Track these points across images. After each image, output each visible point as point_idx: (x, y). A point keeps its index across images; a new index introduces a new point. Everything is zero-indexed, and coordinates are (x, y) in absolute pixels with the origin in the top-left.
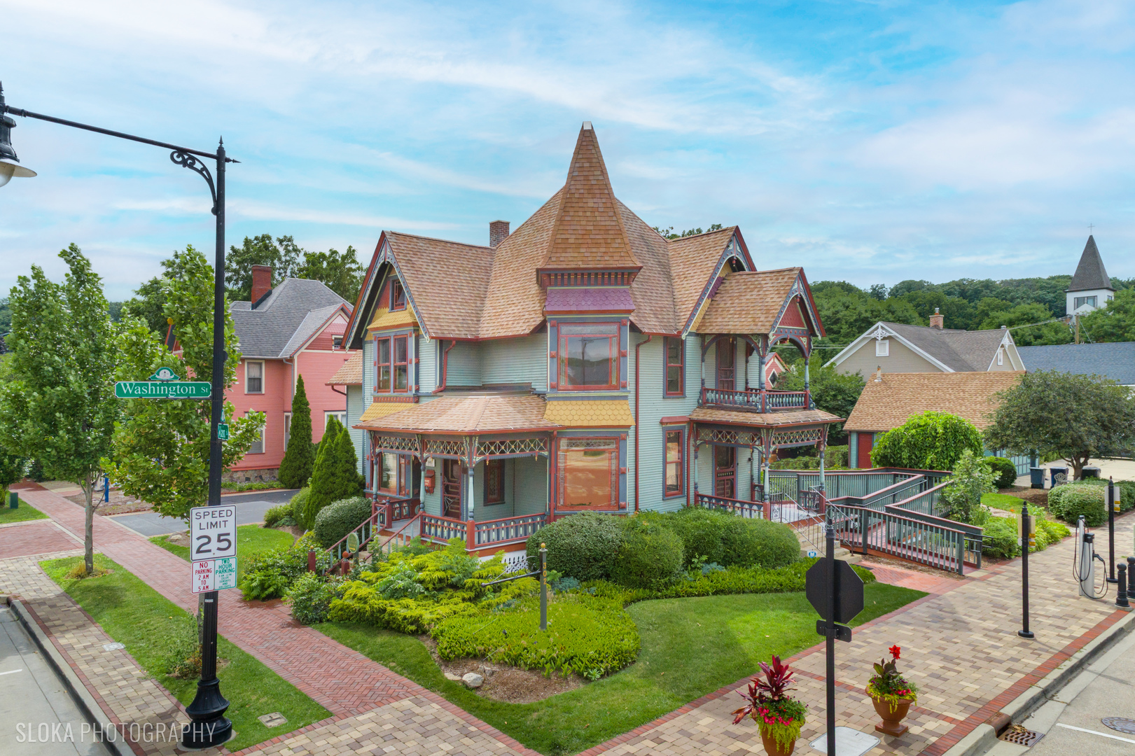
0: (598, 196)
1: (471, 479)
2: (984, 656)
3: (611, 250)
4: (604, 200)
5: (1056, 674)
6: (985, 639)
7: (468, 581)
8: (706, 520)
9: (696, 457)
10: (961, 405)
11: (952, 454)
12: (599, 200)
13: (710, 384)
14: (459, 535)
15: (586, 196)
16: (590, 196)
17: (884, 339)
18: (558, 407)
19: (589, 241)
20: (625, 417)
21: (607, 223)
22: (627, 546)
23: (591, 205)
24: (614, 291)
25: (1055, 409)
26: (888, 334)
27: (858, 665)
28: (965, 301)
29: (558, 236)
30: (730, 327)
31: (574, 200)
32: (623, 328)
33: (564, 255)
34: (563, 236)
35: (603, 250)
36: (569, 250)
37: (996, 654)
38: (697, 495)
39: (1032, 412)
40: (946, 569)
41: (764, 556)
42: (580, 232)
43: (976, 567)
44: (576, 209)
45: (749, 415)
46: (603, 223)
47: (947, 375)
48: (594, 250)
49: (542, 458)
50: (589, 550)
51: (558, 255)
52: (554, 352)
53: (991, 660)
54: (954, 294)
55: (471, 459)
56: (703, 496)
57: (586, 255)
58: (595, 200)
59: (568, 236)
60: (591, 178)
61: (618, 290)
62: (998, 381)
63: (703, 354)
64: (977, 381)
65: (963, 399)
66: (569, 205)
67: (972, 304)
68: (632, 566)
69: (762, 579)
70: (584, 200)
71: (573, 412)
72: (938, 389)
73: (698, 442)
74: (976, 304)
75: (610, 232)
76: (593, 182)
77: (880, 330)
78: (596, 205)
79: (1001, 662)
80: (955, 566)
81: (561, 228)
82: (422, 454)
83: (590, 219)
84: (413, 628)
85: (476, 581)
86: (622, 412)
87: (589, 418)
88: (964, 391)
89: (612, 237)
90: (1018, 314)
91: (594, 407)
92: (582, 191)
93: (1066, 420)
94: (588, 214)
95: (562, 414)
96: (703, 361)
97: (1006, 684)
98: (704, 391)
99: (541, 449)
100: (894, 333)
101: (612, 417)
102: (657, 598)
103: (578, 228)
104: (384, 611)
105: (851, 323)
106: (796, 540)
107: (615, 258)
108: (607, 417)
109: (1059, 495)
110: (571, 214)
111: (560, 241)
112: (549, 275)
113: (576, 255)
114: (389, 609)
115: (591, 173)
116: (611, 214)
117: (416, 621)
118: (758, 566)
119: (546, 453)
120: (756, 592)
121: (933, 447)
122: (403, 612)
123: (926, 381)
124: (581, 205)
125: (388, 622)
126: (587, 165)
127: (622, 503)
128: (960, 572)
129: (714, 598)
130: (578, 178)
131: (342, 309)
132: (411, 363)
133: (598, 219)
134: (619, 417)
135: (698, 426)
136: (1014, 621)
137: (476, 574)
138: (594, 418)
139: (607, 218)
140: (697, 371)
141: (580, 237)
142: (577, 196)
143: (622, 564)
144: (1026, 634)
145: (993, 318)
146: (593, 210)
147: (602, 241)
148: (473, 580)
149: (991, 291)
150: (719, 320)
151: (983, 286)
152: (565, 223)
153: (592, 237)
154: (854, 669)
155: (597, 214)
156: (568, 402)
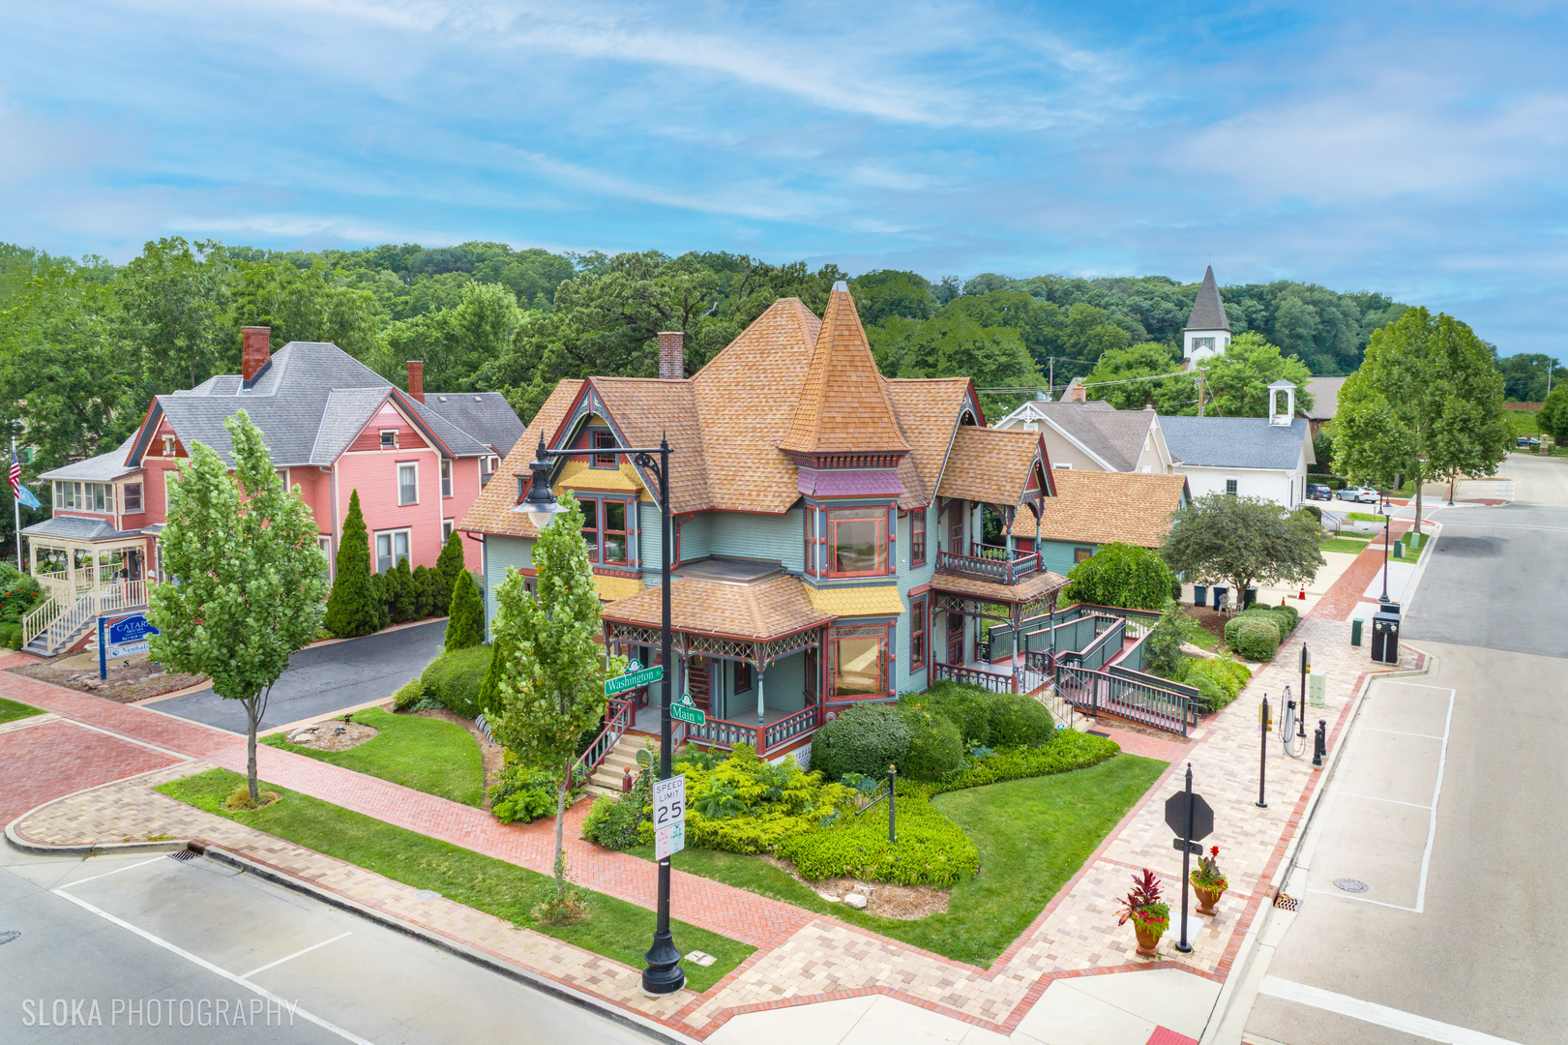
0: (860, 369)
1: (761, 684)
2: (1239, 830)
3: (879, 430)
4: (867, 374)
5: (1293, 843)
6: (1233, 812)
7: (785, 794)
8: (971, 701)
9: (934, 625)
10: (1125, 511)
11: (1145, 592)
12: (862, 374)
13: (945, 548)
14: (743, 740)
15: (848, 368)
16: (852, 369)
17: (1033, 421)
18: (828, 596)
19: (857, 420)
20: (895, 604)
21: (873, 400)
22: (919, 742)
23: (854, 379)
24: (882, 473)
25: (1227, 537)
26: (1037, 417)
27: (1153, 850)
28: (1055, 306)
29: (825, 414)
30: (973, 493)
31: (837, 373)
32: (891, 511)
33: (832, 435)
34: (830, 415)
35: (871, 430)
36: (837, 430)
37: (1247, 827)
38: (935, 664)
39: (1207, 537)
40: (1172, 731)
41: (1027, 736)
42: (847, 410)
43: (1194, 725)
44: (840, 384)
45: (996, 586)
46: (868, 400)
47: (1108, 475)
48: (862, 430)
49: (814, 650)
50: (885, 750)
51: (826, 436)
52: (823, 539)
53: (1246, 834)
54: (1041, 296)
55: (761, 662)
56: (942, 666)
57: (855, 435)
58: (859, 374)
59: (834, 415)
60: (852, 348)
61: (887, 473)
62: (1159, 486)
63: (939, 517)
64: (1138, 484)
65: (1126, 505)
66: (832, 378)
67: (1063, 309)
68: (925, 762)
69: (1034, 761)
70: (848, 374)
71: (844, 601)
72: (1100, 491)
73: (937, 610)
74: (1067, 310)
75: (877, 410)
76: (855, 353)
77: (1028, 411)
78: (859, 380)
79: (1253, 835)
80: (1179, 727)
81: (827, 404)
82: (686, 651)
83: (855, 395)
84: (752, 848)
85: (793, 793)
86: (892, 599)
87: (860, 606)
88: (1126, 495)
89: (878, 415)
90: (1137, 356)
91: (864, 594)
92: (844, 363)
93: (1238, 548)
94: (853, 389)
95: (833, 602)
96: (939, 523)
97: (1266, 858)
98: (940, 554)
99: (813, 640)
100: (1044, 417)
101: (883, 604)
102: (948, 790)
103: (844, 405)
104: (715, 833)
105: (950, 356)
106: (1047, 713)
107: (885, 440)
108: (877, 605)
109: (1236, 630)
110: (836, 389)
111: (826, 420)
112: (819, 458)
113: (844, 436)
114: (721, 832)
115: (851, 343)
116: (876, 390)
117: (754, 842)
118: (1024, 747)
119: (817, 644)
120: (1032, 776)
121: (1126, 583)
122: (738, 834)
123: (1086, 481)
124: (844, 379)
125: (719, 844)
126: (846, 333)
127: (892, 691)
128: (1184, 734)
129: (999, 785)
130: (839, 348)
131: (392, 396)
132: (632, 534)
133: (863, 394)
134: (889, 604)
135: (936, 594)
136: (1247, 789)
137: (791, 784)
138: (865, 606)
139: (872, 395)
140: (935, 535)
141: (847, 415)
142: (839, 368)
143: (916, 760)
144: (1261, 804)
145: (1110, 358)
146: (858, 385)
147: (869, 420)
148: (789, 792)
149: (1083, 293)
150: (959, 482)
151: (1074, 287)
152: (830, 399)
153: (859, 415)
154: (1153, 855)
155: (861, 389)
156: (838, 590)
